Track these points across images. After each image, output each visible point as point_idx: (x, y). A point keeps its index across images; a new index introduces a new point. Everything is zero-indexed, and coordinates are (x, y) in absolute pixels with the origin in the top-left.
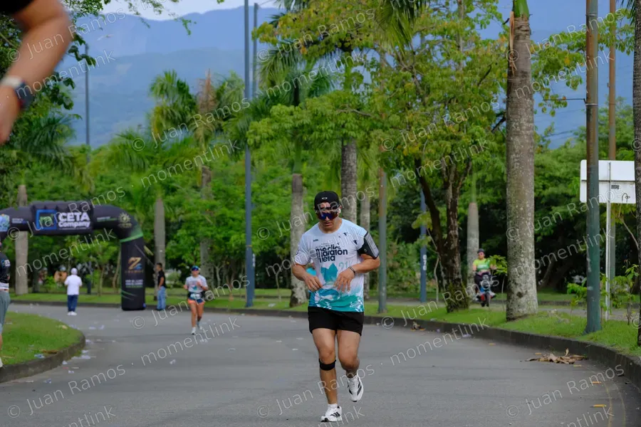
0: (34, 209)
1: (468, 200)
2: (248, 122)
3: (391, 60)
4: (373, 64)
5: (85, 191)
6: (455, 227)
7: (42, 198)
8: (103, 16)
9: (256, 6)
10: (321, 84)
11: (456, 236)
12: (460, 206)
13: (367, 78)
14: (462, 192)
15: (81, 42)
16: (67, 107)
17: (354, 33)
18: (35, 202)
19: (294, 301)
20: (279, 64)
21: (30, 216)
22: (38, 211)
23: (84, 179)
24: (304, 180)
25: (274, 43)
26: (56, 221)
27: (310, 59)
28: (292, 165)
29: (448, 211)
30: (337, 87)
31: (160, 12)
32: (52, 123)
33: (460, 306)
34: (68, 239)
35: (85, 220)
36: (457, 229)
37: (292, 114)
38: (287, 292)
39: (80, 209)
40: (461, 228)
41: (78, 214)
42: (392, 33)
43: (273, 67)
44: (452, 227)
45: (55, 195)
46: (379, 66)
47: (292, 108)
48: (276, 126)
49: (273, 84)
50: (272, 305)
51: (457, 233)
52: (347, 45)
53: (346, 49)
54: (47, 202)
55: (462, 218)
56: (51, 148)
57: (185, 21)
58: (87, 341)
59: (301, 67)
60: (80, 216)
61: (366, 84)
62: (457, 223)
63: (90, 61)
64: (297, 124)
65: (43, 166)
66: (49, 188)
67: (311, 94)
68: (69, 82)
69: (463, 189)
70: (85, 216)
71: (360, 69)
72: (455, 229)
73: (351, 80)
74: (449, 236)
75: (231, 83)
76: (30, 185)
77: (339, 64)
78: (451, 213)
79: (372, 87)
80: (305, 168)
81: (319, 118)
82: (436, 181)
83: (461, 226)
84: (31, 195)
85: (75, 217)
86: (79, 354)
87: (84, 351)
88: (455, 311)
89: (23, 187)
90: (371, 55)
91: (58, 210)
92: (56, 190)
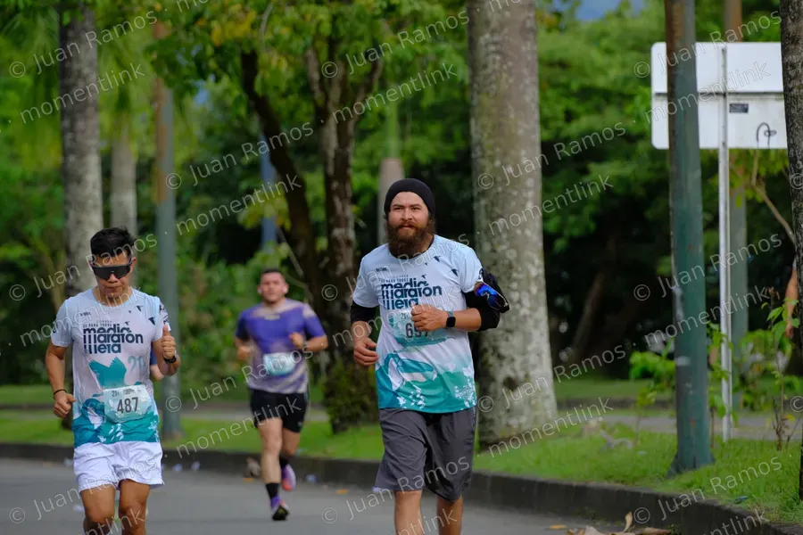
1: (379, 154)
6: (347, 220)
11: (349, 243)
12: (359, 170)
14: (363, 135)
29: (328, 181)
33: (363, 414)
36: (351, 224)
40: (362, 223)
44: (338, 218)
51: (352, 235)
55: (365, 200)
62: (351, 211)
69: (363, 125)
72: (346, 226)
74: (333, 242)
78: (335, 185)
82: (297, 107)
83: (361, 217)
88: (351, 430)
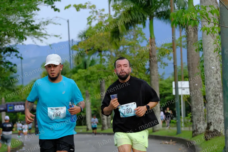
0: (7, 105)
2: (71, 75)
3: (114, 54)
4: (108, 55)
5: (22, 99)
7: (9, 101)
8: (25, 45)
9: (72, 40)
10: (93, 62)
13: (107, 60)
15: (18, 52)
16: (15, 73)
17: (102, 46)
18: (7, 103)
19: (88, 129)
20: (80, 57)
21: (5, 107)
22: (8, 105)
23: (22, 95)
24: (89, 92)
25: (78, 50)
26: (14, 108)
27: (89, 55)
28: (85, 88)
30: (98, 63)
31: (42, 42)
32: (12, 78)
34: (18, 114)
35: (23, 108)
37: (84, 72)
38: (85, 127)
39: (21, 104)
41: (20, 106)
42: (114, 46)
43: (78, 58)
45: (13, 100)
46: (110, 56)
47: (84, 70)
48: (79, 76)
49: (78, 63)
50: (81, 131)
52: (100, 50)
53: (100, 51)
54: (11, 103)
56: (12, 86)
57: (50, 45)
58: (24, 144)
59: (86, 58)
60: (21, 106)
61: (107, 62)
63: (22, 58)
64: (86, 75)
65: (9, 92)
66: (11, 98)
67: (90, 65)
68: (15, 65)
70: (23, 106)
71: (104, 57)
73: (102, 61)
75: (66, 64)
76: (5, 98)
77: (98, 56)
79: (108, 62)
80: (89, 88)
81: (92, 73)
84: (6, 100)
85: (20, 107)
86: (22, 148)
87: (23, 147)
89: (3, 98)
90: (108, 53)
91: (14, 105)
92: (13, 99)
